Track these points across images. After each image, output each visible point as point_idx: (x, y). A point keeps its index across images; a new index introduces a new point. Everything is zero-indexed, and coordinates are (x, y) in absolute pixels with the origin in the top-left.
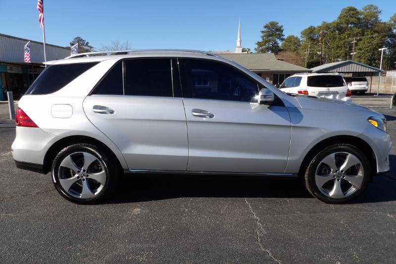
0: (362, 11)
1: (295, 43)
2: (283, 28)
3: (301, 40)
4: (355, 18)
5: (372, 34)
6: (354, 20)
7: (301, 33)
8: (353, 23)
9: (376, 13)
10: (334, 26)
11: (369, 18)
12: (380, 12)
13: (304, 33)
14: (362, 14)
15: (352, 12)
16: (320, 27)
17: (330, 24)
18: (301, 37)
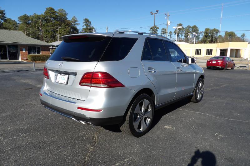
0: (58, 11)
1: (14, 25)
2: (5, 12)
3: (18, 23)
4: (55, 15)
5: (65, 26)
6: (54, 16)
7: (18, 18)
8: (53, 18)
9: (65, 14)
10: (43, 18)
11: (62, 16)
12: (67, 14)
13: (21, 18)
14: (58, 13)
15: (53, 11)
16: (33, 16)
17: (40, 16)
18: (19, 21)
